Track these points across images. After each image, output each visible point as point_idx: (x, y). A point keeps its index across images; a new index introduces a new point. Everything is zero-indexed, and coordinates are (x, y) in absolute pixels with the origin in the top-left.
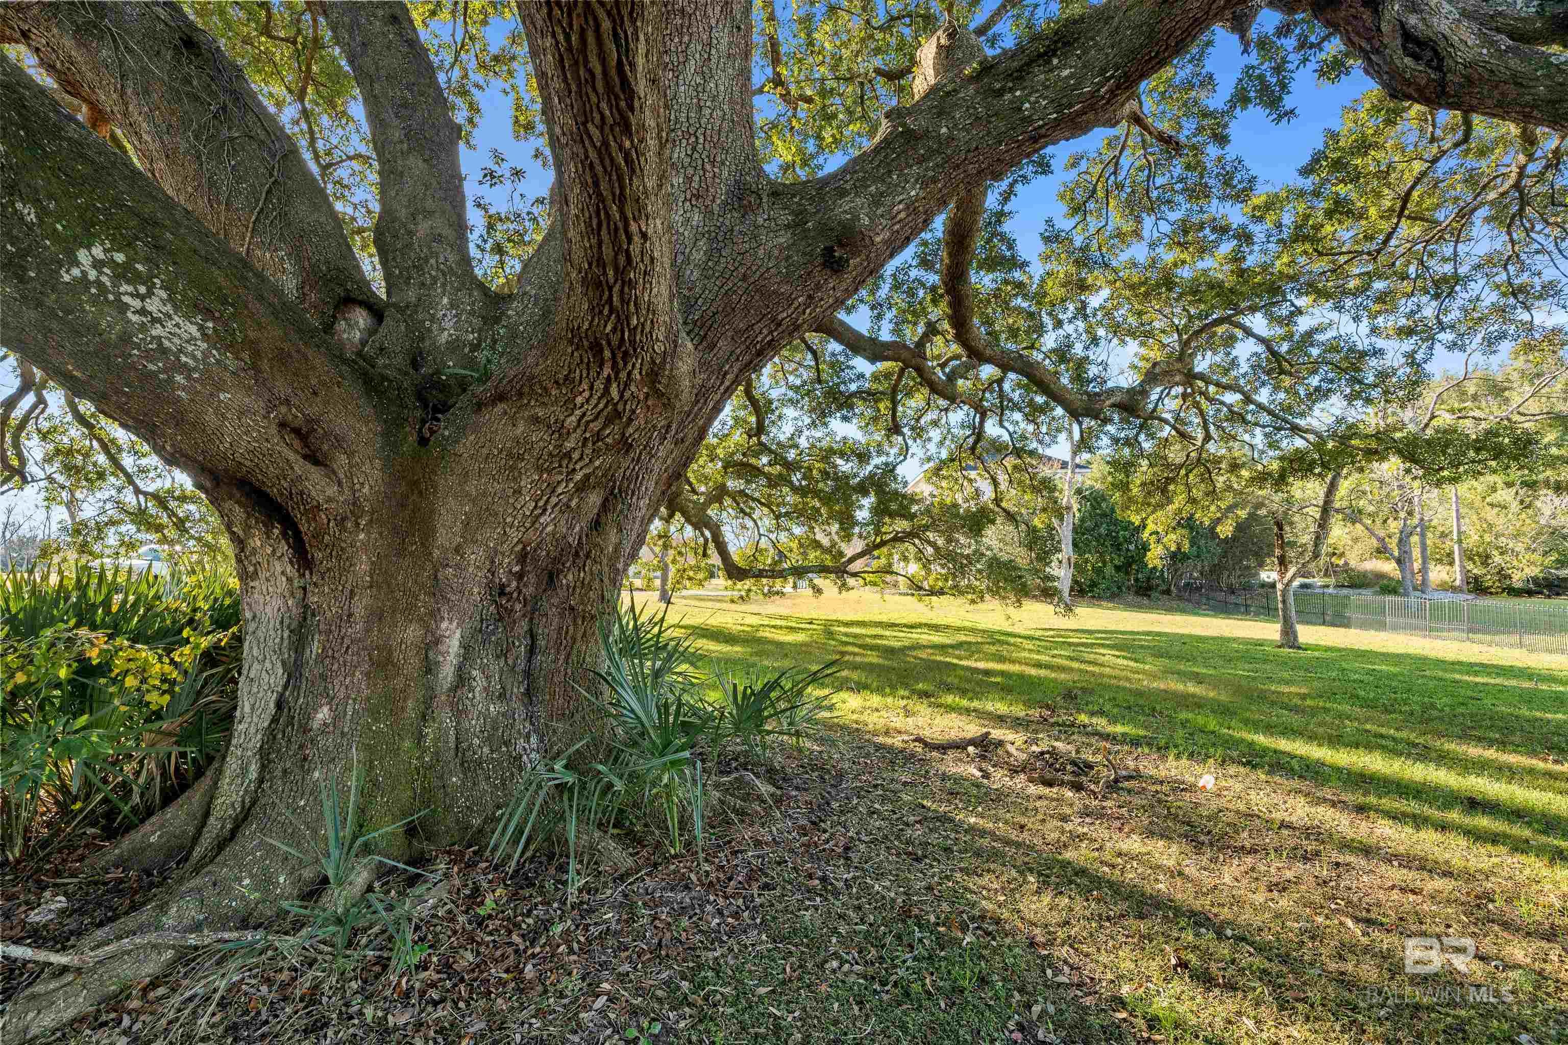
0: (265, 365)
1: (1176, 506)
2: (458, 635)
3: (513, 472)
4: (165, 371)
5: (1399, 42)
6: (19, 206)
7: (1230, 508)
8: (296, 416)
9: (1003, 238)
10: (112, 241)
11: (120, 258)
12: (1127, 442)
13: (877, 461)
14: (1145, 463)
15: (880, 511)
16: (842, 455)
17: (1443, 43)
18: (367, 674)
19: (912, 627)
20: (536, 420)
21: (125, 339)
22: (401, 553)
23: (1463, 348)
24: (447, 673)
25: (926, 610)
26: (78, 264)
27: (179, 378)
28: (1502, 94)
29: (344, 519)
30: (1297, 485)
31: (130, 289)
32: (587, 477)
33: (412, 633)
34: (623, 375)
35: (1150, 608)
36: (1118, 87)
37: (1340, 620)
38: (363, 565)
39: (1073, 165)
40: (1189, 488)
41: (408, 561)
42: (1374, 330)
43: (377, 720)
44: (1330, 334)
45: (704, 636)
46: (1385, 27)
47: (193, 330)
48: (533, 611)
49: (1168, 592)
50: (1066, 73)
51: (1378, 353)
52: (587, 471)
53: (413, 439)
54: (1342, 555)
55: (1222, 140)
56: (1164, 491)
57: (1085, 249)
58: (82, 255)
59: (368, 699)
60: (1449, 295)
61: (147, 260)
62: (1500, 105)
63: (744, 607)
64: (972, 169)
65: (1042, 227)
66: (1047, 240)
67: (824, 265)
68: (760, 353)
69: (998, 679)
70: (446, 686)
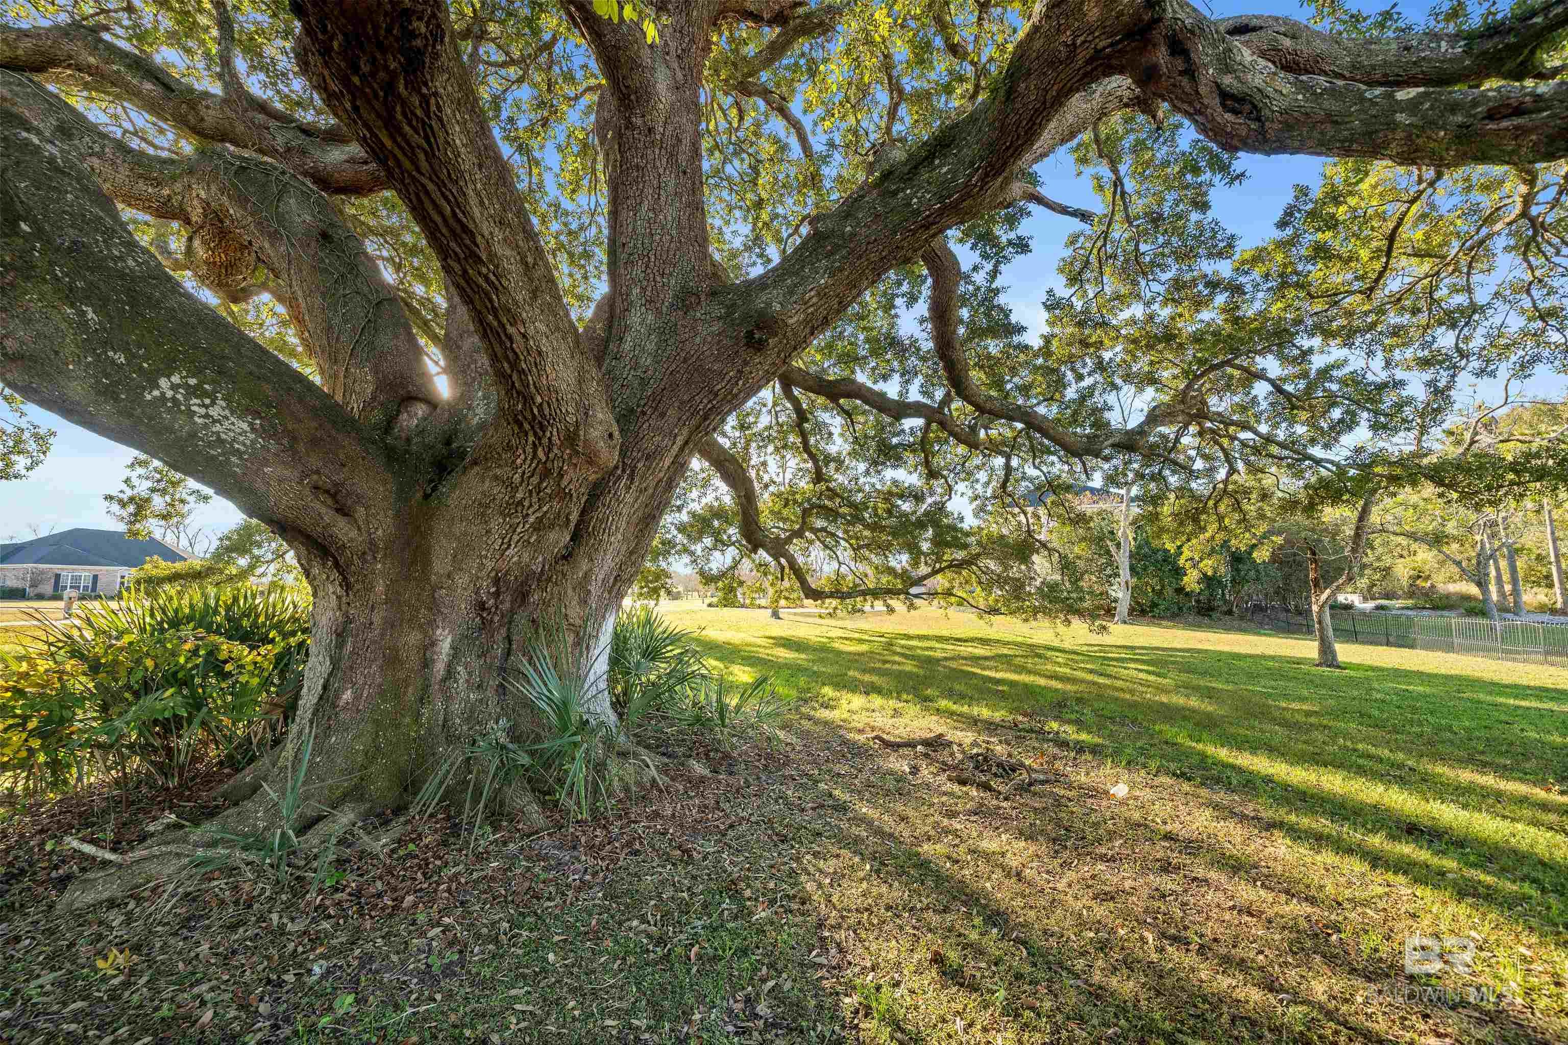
0: (301, 447)
1: (1208, 535)
2: (449, 639)
3: (484, 518)
4: (223, 454)
5: (1217, 100)
6: (111, 354)
7: (1265, 536)
8: (324, 481)
9: (1000, 309)
10: (188, 371)
11: (193, 381)
12: (1153, 478)
13: (929, 500)
14: (1172, 496)
15: (939, 543)
16: (901, 496)
17: (1258, 97)
18: (381, 667)
19: (966, 641)
20: (496, 478)
21: (193, 435)
22: (407, 578)
23: (1493, 374)
24: (440, 668)
25: (985, 626)
26: (158, 387)
27: (233, 459)
28: (1322, 133)
29: (364, 553)
30: (1328, 510)
31: (198, 401)
32: (540, 520)
33: (414, 638)
34: (545, 441)
35: (1210, 627)
36: (987, 175)
37: (1403, 642)
38: (380, 588)
39: (1072, 243)
40: (1221, 519)
41: (413, 583)
42: (1388, 364)
43: (385, 701)
44: (1347, 370)
45: (784, 646)
46: (1203, 90)
47: (245, 426)
48: (509, 621)
49: (1230, 612)
50: (945, 170)
51: (1399, 384)
52: (539, 515)
53: (419, 495)
54: (1428, 577)
55: (1204, 207)
56: (1196, 520)
57: (1086, 311)
58: (163, 382)
59: (380, 686)
60: (1467, 324)
61: (213, 382)
62: (1321, 144)
63: (832, 622)
64: (873, 257)
65: (1044, 298)
66: (1049, 308)
67: (748, 345)
68: (705, 418)
69: (1005, 688)
70: (439, 677)
